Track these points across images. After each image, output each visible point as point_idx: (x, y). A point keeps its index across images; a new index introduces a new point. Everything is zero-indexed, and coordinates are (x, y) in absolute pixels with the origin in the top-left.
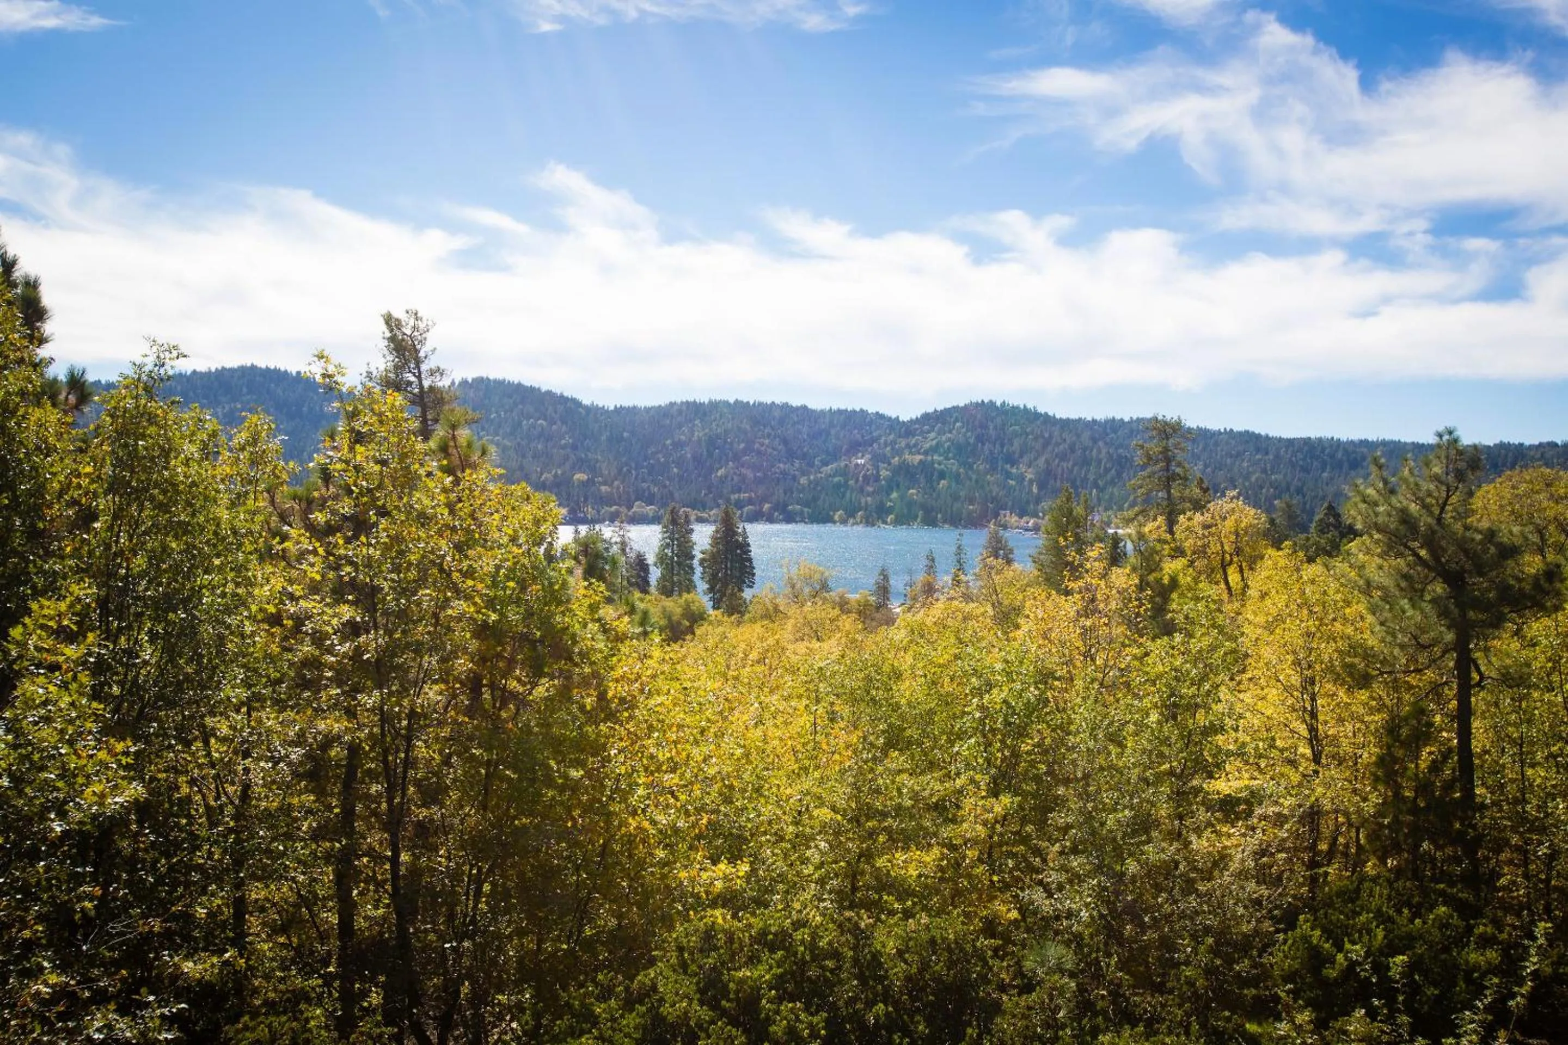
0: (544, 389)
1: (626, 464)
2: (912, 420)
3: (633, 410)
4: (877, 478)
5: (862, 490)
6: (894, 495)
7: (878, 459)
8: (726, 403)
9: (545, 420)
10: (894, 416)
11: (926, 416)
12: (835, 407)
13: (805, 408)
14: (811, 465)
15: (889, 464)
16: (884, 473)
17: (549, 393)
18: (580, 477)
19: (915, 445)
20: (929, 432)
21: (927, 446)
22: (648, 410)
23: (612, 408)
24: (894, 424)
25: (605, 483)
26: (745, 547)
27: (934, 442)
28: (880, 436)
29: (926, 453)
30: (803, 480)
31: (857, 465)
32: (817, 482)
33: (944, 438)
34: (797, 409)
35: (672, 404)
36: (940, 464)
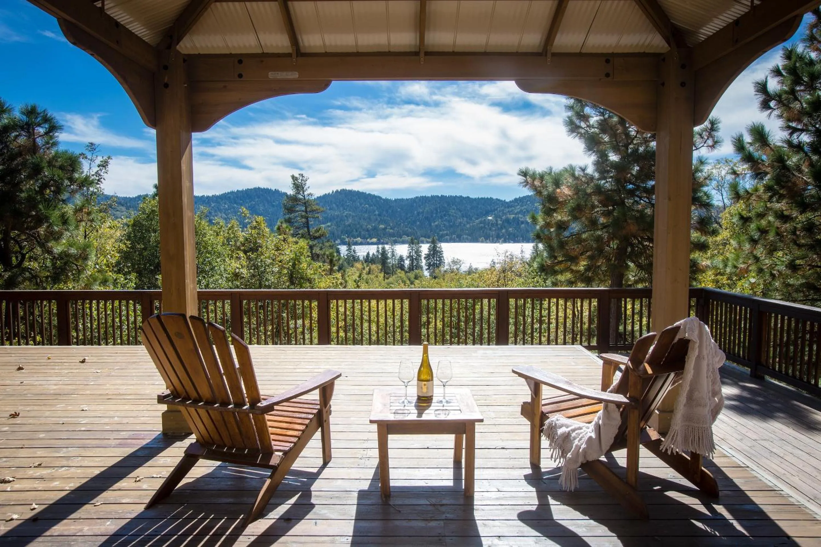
0: (367, 193)
1: (399, 221)
2: (510, 201)
3: (402, 200)
4: (497, 225)
5: (490, 229)
6: (504, 231)
7: (496, 217)
8: (438, 196)
9: (368, 205)
10: (503, 200)
11: (516, 200)
12: (480, 197)
13: (468, 197)
14: (471, 219)
15: (501, 219)
16: (499, 222)
17: (369, 194)
18: (382, 226)
19: (512, 211)
20: (516, 206)
21: (516, 211)
22: (407, 200)
23: (394, 199)
24: (503, 203)
25: (391, 229)
26: (441, 252)
27: (519, 210)
28: (497, 208)
29: (516, 214)
30: (468, 226)
31: (489, 220)
32: (473, 226)
33: (523, 208)
34: (466, 198)
35: (417, 197)
36: (521, 218)
